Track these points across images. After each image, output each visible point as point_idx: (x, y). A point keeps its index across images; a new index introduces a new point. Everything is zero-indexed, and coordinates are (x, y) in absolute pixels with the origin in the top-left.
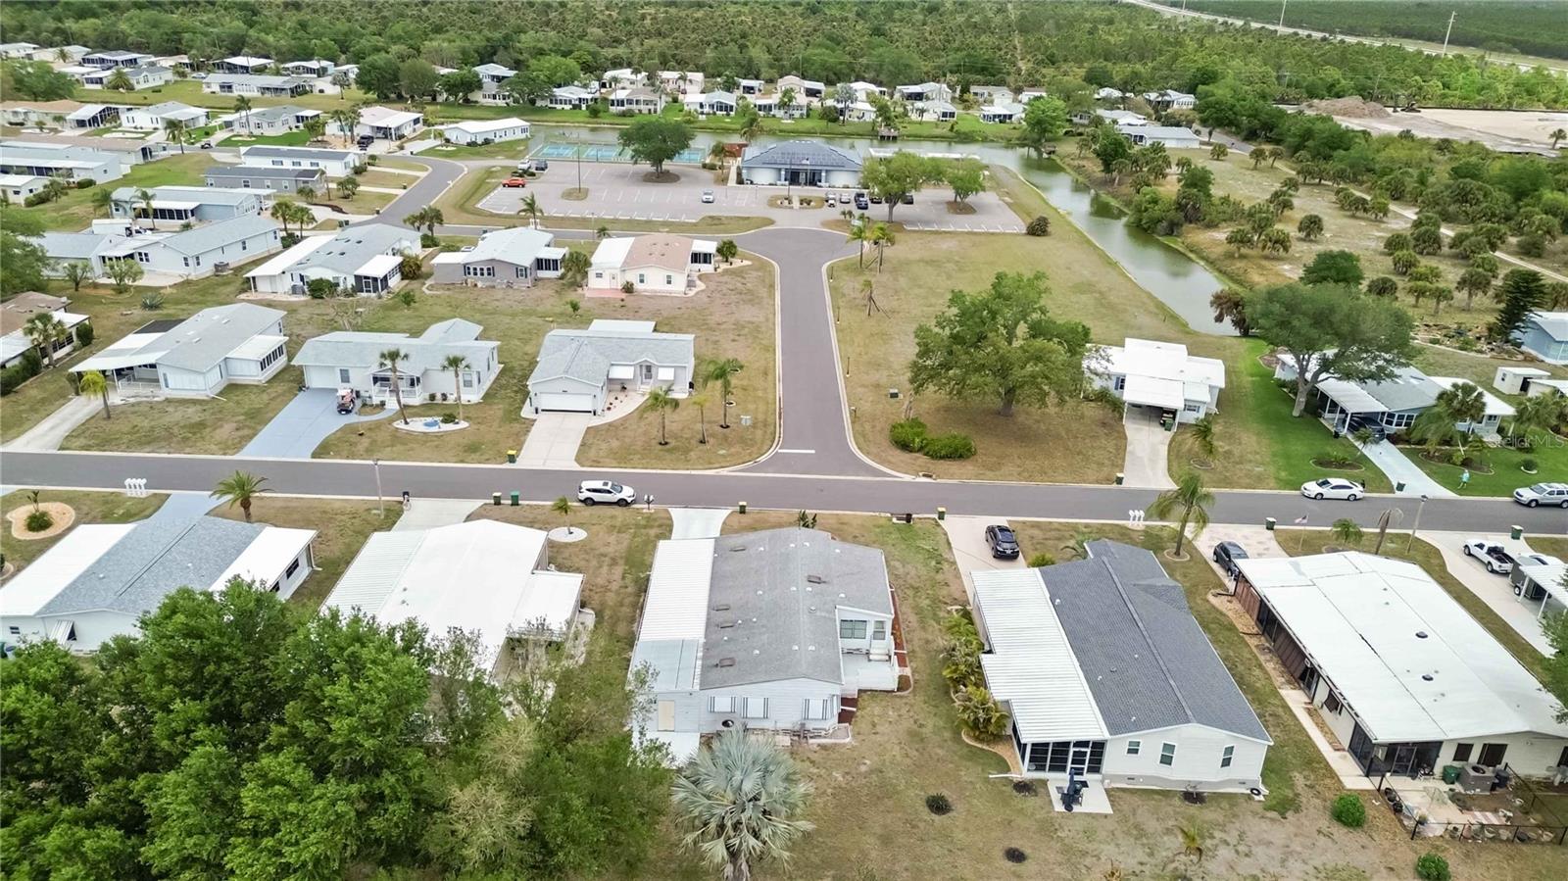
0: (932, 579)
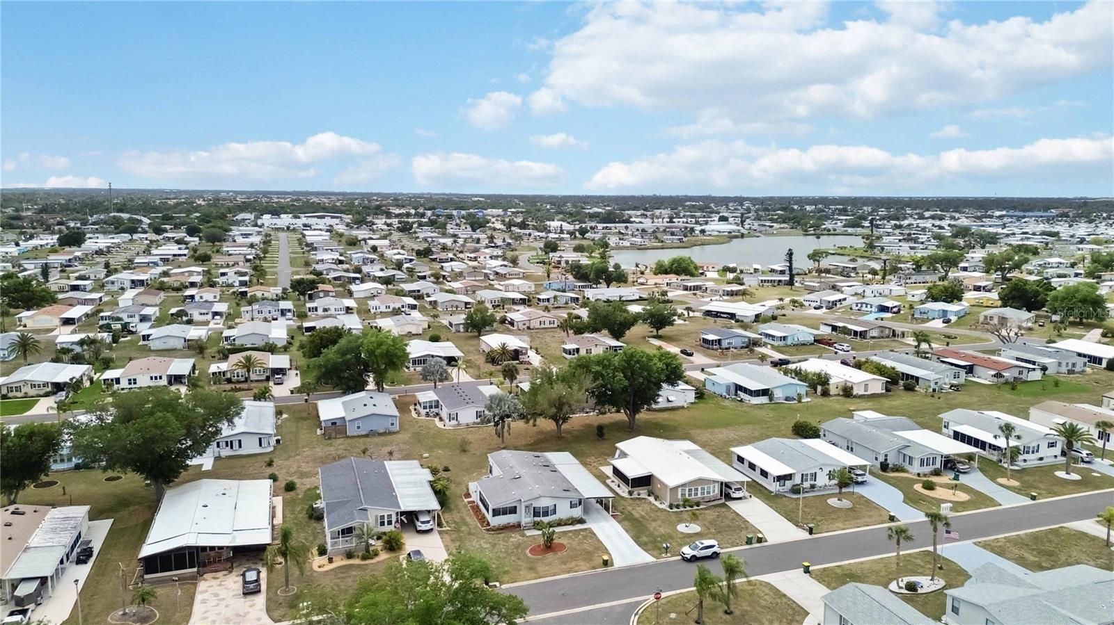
0: (462, 542)
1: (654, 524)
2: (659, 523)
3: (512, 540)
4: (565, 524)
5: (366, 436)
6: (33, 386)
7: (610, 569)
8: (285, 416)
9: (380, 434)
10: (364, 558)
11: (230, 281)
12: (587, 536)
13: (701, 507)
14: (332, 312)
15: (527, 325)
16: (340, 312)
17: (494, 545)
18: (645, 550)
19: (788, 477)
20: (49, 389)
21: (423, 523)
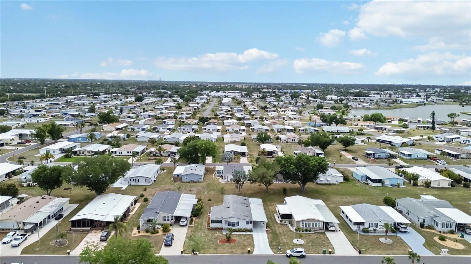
0: (195, 233)
1: (283, 237)
2: (286, 237)
3: (216, 234)
4: (242, 231)
5: (189, 182)
6: (88, 152)
7: (251, 254)
8: (165, 171)
9: (194, 182)
10: (152, 233)
11: (182, 117)
12: (249, 238)
13: (311, 232)
14: (211, 130)
15: (287, 141)
16: (214, 131)
17: (206, 236)
18: (271, 248)
19: (362, 224)
20: (93, 153)
21: (182, 222)
